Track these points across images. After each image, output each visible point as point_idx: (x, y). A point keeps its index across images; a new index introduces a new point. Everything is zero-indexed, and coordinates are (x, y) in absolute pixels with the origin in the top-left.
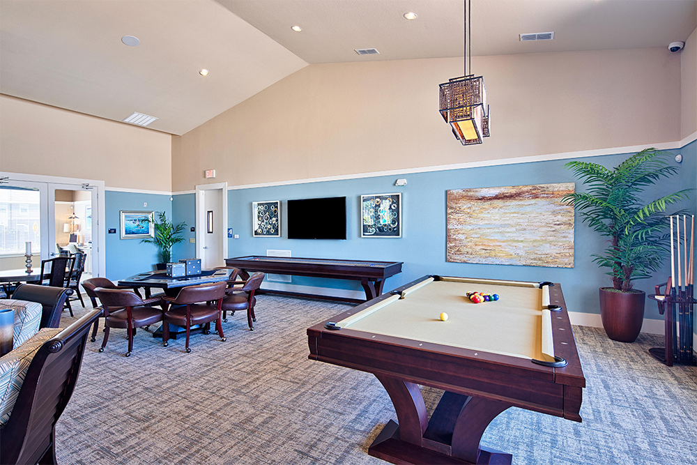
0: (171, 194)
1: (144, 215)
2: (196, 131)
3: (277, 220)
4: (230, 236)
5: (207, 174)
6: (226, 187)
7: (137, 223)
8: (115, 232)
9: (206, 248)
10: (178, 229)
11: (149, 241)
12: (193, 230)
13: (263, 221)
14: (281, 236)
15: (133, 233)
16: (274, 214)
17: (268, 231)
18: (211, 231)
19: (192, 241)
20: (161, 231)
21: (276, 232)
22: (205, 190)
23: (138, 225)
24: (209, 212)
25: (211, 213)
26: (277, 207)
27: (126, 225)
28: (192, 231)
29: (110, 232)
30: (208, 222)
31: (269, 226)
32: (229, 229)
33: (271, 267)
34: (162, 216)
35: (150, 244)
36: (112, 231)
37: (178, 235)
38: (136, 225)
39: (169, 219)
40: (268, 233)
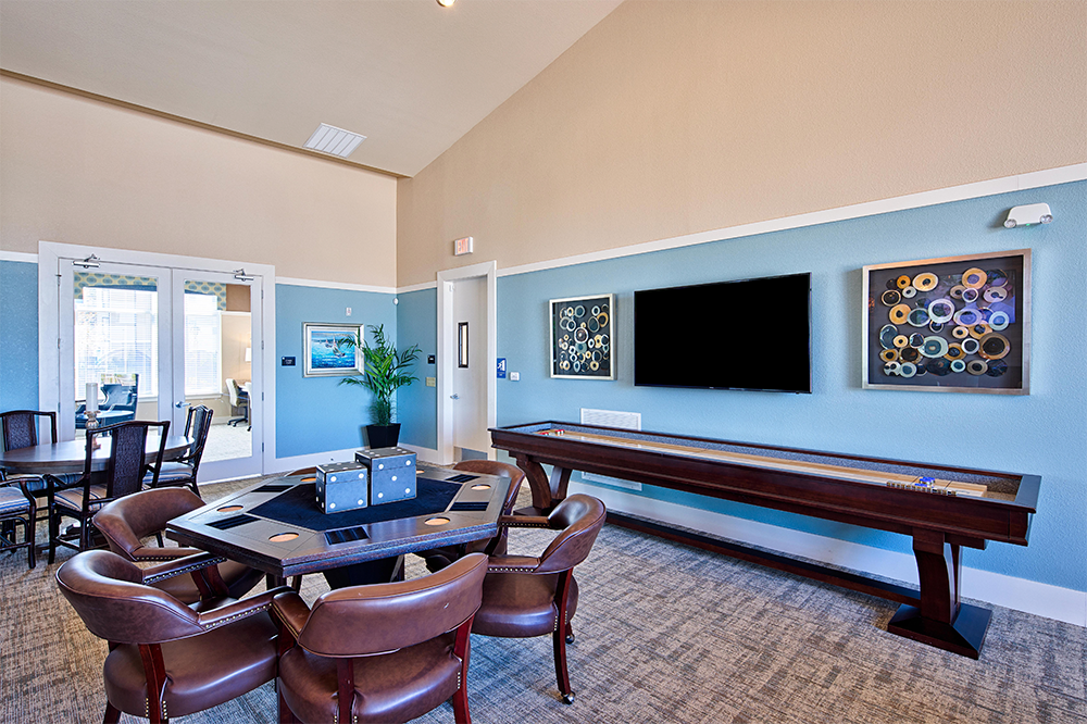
0: (394, 291)
1: (346, 330)
2: (438, 164)
3: (606, 341)
4: (501, 374)
5: (458, 247)
6: (494, 270)
7: (334, 346)
8: (293, 364)
9: (455, 397)
10: (406, 358)
11: (355, 382)
12: (432, 360)
13: (573, 343)
14: (616, 379)
15: (326, 366)
16: (599, 326)
17: (584, 366)
18: (465, 363)
19: (431, 382)
20: (375, 361)
21: (604, 369)
22: (455, 281)
23: (336, 351)
24: (461, 325)
25: (465, 327)
26: (606, 310)
27: (313, 350)
28: (430, 362)
29: (284, 363)
30: (460, 345)
31: (587, 355)
32: (499, 361)
33: (600, 459)
34: (378, 333)
35: (355, 386)
36: (288, 361)
37: (405, 369)
38: (331, 349)
39: (391, 341)
40: (585, 370)
